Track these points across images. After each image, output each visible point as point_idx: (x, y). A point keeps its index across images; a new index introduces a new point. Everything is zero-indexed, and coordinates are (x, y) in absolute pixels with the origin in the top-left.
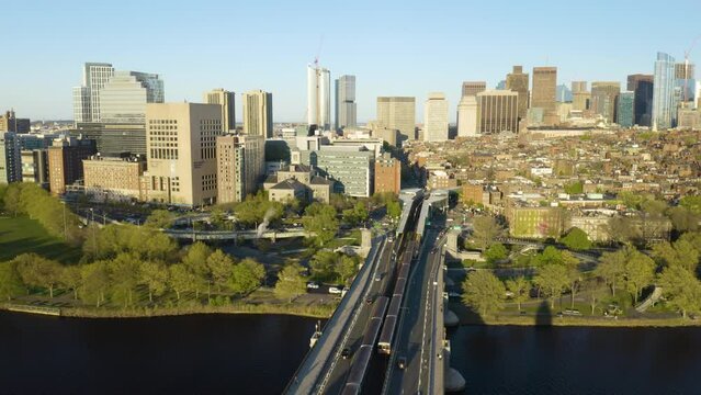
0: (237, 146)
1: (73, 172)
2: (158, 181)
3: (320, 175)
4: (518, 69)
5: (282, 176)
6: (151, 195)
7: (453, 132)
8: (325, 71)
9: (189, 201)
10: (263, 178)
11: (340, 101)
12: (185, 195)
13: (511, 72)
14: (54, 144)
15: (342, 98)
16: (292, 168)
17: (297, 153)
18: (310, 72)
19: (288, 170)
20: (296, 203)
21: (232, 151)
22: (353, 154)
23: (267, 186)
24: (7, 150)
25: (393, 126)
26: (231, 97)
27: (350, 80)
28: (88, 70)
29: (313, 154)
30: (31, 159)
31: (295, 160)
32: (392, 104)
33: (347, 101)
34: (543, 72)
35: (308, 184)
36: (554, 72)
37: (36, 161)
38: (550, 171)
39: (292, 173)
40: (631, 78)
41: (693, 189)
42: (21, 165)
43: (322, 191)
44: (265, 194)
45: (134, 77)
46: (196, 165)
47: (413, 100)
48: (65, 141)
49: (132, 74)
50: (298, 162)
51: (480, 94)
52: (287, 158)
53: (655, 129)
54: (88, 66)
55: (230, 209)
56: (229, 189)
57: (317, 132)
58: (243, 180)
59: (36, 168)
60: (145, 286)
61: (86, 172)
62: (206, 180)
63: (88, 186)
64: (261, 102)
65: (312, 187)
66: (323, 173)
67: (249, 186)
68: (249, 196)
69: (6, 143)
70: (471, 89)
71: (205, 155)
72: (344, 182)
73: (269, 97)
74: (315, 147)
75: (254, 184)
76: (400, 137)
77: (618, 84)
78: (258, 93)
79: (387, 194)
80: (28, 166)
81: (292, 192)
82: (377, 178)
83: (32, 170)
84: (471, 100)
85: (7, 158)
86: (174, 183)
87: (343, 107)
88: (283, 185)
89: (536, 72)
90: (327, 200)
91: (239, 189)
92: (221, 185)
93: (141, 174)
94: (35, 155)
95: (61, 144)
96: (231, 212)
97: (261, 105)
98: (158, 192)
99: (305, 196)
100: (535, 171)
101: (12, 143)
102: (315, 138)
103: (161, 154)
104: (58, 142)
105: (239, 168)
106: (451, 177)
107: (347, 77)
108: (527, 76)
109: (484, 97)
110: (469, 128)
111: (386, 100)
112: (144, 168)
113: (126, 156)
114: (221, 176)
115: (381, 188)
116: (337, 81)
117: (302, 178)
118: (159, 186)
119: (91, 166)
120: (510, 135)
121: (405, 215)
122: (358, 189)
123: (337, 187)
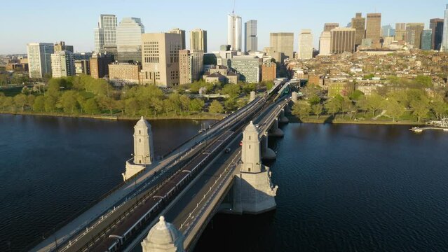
0: (189, 55)
1: (103, 71)
2: (149, 74)
3: (232, 71)
4: (359, 15)
5: (212, 71)
6: (145, 81)
7: (315, 53)
8: (239, 17)
9: (165, 84)
10: (202, 73)
11: (247, 36)
12: (163, 81)
13: (355, 17)
14: (93, 57)
15: (249, 33)
16: (218, 67)
17: (220, 59)
18: (230, 18)
19: (215, 68)
20: (219, 84)
21: (187, 57)
22: (251, 60)
23: (204, 77)
24: (66, 61)
25: (280, 50)
26: (183, 33)
27: (254, 22)
28: (102, 18)
29: (229, 60)
30: (80, 65)
31: (219, 63)
32: (279, 37)
33: (252, 36)
34: (372, 17)
35: (226, 75)
36: (380, 16)
37: (83, 66)
38: (361, 70)
39: (217, 70)
40: (432, 21)
41: (436, 77)
42: (74, 68)
43: (233, 79)
44: (203, 81)
45: (134, 21)
46: (168, 66)
47: (291, 34)
48: (98, 55)
49: (133, 18)
50: (220, 64)
51: (333, 30)
52: (215, 63)
53: (441, 50)
54: (102, 16)
55: (186, 87)
56: (185, 77)
57: (231, 49)
58: (192, 74)
59: (83, 70)
60: (154, 107)
61: (110, 71)
62: (173, 74)
63: (111, 78)
64: (200, 36)
65: (228, 77)
66: (234, 70)
67: (195, 77)
68: (195, 82)
69: (66, 57)
70: (328, 27)
71: (173, 60)
72: (246, 76)
73: (205, 33)
74: (230, 57)
75: (198, 76)
76: (283, 56)
77: (423, 24)
78: (199, 31)
79: (268, 81)
80: (78, 68)
81: (217, 79)
82: (263, 73)
83: (81, 71)
84: (328, 34)
85: (67, 65)
86: (157, 75)
87: (249, 39)
88: (213, 75)
89: (368, 17)
90: (236, 83)
91: (190, 77)
92: (182, 76)
93: (139, 71)
94: (82, 62)
95: (97, 57)
96: (187, 88)
97: (200, 37)
98: (149, 80)
99: (224, 81)
100: (352, 70)
101: (69, 57)
102: (230, 52)
103: (149, 60)
104: (95, 55)
105: (190, 67)
106: (305, 74)
107: (252, 21)
108: (364, 19)
109: (334, 32)
110: (325, 51)
111: (276, 34)
112: (141, 68)
113: (131, 62)
114: (181, 71)
115: (265, 78)
116: (246, 24)
117: (223, 72)
118: (149, 77)
119: (113, 68)
120: (349, 54)
121: (274, 88)
122: (252, 79)
123: (242, 78)
